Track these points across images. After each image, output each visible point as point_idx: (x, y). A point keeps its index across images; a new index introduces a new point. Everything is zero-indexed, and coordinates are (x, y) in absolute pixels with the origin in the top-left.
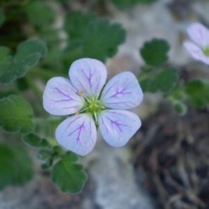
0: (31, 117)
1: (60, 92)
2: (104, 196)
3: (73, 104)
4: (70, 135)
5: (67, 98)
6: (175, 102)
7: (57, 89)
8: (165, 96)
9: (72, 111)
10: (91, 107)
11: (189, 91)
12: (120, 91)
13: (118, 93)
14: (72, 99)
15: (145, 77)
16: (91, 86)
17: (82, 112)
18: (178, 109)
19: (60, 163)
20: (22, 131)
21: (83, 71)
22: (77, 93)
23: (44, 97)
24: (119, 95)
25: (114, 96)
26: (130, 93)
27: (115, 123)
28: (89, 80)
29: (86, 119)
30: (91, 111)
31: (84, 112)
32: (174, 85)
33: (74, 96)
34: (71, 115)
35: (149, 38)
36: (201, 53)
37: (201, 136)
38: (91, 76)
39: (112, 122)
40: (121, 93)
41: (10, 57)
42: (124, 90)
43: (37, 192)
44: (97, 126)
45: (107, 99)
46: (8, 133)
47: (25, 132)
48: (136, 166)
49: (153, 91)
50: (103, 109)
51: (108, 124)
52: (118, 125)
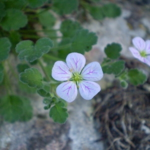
0: (41, 80)
1: (61, 69)
2: (74, 134)
3: (67, 75)
4: (64, 91)
5: (64, 72)
6: (122, 80)
7: (59, 67)
8: (116, 77)
9: (66, 79)
10: (76, 78)
11: (130, 75)
12: (91, 71)
13: (90, 72)
14: (66, 73)
15: (106, 64)
16: (77, 67)
17: (71, 80)
18: (123, 85)
19: (55, 107)
20: (37, 87)
21: (73, 59)
22: (69, 70)
23: (52, 71)
24: (91, 74)
25: (88, 74)
26: (96, 73)
27: (87, 87)
28: (76, 64)
29: (72, 84)
30: (75, 80)
31: (72, 80)
32: (122, 71)
33: (67, 71)
34: (65, 81)
35: (110, 42)
36: (139, 54)
37: (138, 104)
38: (77, 62)
39: (86, 87)
40: (92, 72)
41: (33, 46)
42: (94, 71)
43: (33, 127)
44: (78, 88)
45: (84, 75)
46: (30, 87)
47: (39, 88)
48: (95, 118)
49: (109, 73)
50: (81, 80)
51: (83, 88)
52: (89, 89)
